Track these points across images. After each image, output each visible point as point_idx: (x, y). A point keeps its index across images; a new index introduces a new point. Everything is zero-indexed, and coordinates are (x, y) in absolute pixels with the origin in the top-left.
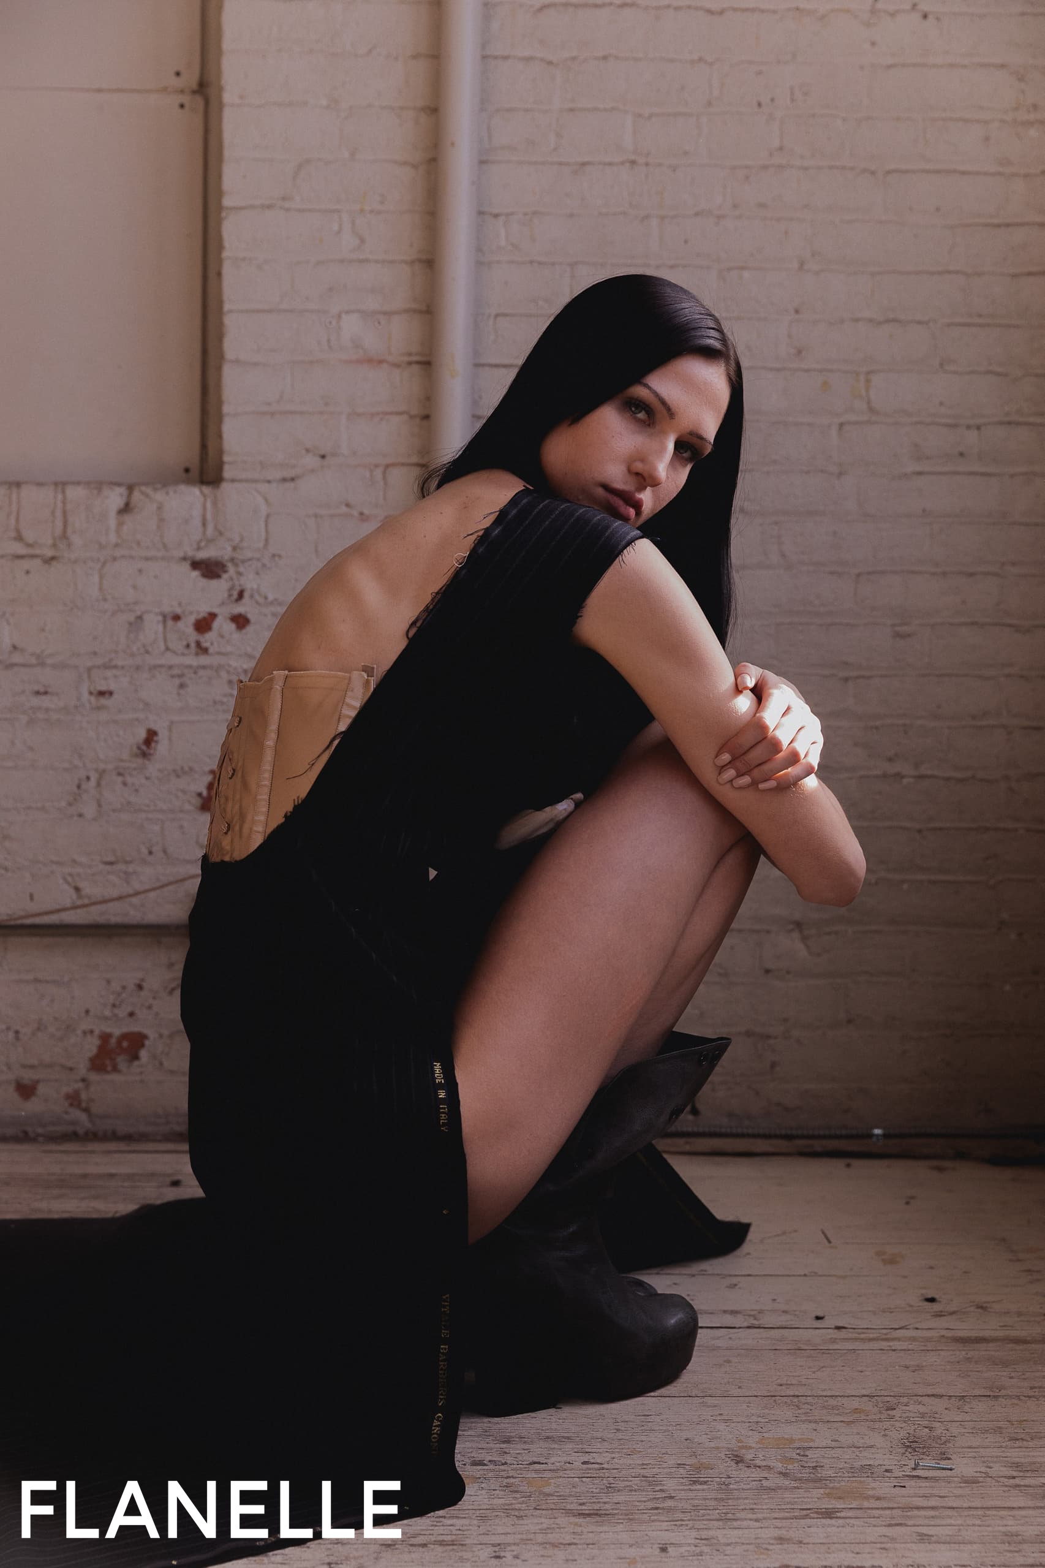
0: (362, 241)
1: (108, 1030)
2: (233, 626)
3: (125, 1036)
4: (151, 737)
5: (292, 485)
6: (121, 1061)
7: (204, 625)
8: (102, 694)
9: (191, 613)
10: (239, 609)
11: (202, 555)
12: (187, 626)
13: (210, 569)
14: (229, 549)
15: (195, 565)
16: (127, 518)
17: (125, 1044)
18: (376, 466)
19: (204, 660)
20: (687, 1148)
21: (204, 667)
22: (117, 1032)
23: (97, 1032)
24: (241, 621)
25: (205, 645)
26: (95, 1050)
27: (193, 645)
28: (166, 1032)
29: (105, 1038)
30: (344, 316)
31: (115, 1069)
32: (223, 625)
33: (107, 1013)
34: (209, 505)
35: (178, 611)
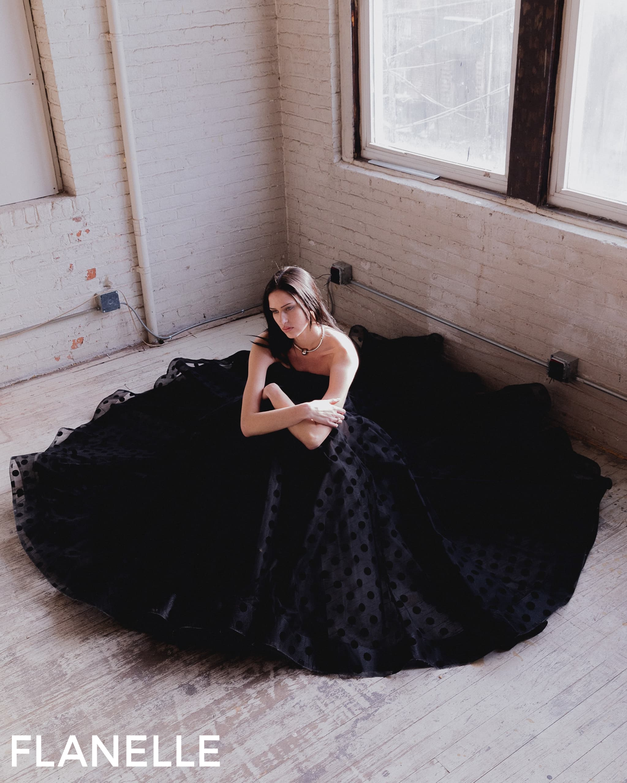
0: (100, 123)
1: (74, 339)
2: (86, 233)
3: (78, 339)
4: (71, 266)
5: (94, 193)
6: (79, 345)
7: (79, 234)
8: (57, 258)
9: (75, 232)
10: (87, 228)
11: (74, 217)
12: (75, 236)
13: (77, 220)
14: (81, 213)
15: (74, 219)
16: (54, 211)
17: (79, 341)
18: (114, 184)
19: (80, 243)
21: (80, 245)
22: (76, 339)
23: (72, 340)
24: (88, 231)
25: (80, 239)
26: (72, 344)
27: (77, 240)
28: (88, 335)
29: (74, 341)
30: (99, 145)
31: (77, 347)
32: (83, 233)
33: (73, 335)
34: (74, 203)
35: (72, 232)
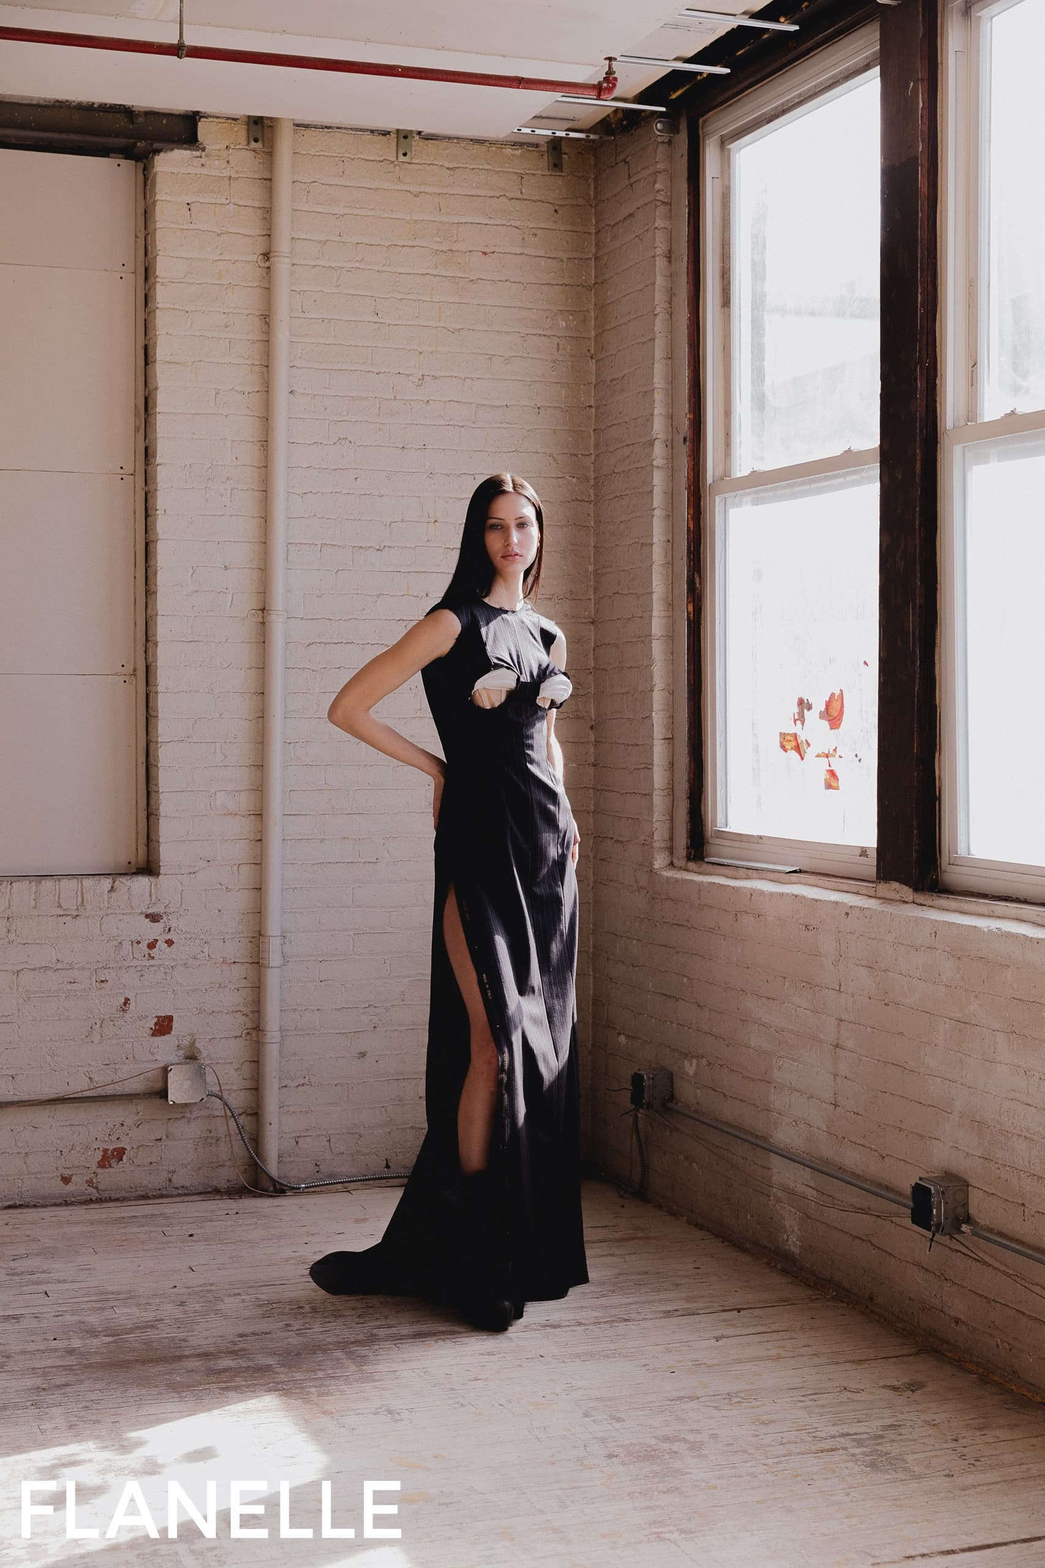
0: (226, 757)
1: (107, 1147)
2: (166, 945)
3: (115, 1150)
4: (127, 1001)
5: (194, 875)
6: (113, 1162)
7: (152, 945)
8: (102, 981)
9: (145, 940)
10: (169, 937)
11: (150, 911)
12: (143, 946)
13: (154, 918)
14: (163, 908)
15: (147, 916)
16: (113, 894)
17: (115, 1153)
18: (234, 865)
19: (152, 962)
20: (388, 1184)
21: (152, 966)
22: (111, 1148)
23: (101, 1149)
24: (170, 943)
25: (152, 955)
26: (100, 1158)
27: (147, 956)
28: (135, 1147)
29: (105, 1151)
30: (217, 793)
31: (110, 1166)
32: (161, 945)
33: (107, 1139)
34: (153, 886)
35: (139, 939)
